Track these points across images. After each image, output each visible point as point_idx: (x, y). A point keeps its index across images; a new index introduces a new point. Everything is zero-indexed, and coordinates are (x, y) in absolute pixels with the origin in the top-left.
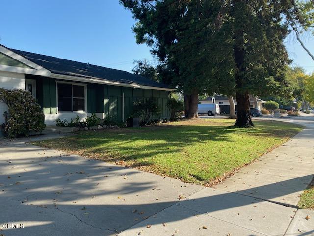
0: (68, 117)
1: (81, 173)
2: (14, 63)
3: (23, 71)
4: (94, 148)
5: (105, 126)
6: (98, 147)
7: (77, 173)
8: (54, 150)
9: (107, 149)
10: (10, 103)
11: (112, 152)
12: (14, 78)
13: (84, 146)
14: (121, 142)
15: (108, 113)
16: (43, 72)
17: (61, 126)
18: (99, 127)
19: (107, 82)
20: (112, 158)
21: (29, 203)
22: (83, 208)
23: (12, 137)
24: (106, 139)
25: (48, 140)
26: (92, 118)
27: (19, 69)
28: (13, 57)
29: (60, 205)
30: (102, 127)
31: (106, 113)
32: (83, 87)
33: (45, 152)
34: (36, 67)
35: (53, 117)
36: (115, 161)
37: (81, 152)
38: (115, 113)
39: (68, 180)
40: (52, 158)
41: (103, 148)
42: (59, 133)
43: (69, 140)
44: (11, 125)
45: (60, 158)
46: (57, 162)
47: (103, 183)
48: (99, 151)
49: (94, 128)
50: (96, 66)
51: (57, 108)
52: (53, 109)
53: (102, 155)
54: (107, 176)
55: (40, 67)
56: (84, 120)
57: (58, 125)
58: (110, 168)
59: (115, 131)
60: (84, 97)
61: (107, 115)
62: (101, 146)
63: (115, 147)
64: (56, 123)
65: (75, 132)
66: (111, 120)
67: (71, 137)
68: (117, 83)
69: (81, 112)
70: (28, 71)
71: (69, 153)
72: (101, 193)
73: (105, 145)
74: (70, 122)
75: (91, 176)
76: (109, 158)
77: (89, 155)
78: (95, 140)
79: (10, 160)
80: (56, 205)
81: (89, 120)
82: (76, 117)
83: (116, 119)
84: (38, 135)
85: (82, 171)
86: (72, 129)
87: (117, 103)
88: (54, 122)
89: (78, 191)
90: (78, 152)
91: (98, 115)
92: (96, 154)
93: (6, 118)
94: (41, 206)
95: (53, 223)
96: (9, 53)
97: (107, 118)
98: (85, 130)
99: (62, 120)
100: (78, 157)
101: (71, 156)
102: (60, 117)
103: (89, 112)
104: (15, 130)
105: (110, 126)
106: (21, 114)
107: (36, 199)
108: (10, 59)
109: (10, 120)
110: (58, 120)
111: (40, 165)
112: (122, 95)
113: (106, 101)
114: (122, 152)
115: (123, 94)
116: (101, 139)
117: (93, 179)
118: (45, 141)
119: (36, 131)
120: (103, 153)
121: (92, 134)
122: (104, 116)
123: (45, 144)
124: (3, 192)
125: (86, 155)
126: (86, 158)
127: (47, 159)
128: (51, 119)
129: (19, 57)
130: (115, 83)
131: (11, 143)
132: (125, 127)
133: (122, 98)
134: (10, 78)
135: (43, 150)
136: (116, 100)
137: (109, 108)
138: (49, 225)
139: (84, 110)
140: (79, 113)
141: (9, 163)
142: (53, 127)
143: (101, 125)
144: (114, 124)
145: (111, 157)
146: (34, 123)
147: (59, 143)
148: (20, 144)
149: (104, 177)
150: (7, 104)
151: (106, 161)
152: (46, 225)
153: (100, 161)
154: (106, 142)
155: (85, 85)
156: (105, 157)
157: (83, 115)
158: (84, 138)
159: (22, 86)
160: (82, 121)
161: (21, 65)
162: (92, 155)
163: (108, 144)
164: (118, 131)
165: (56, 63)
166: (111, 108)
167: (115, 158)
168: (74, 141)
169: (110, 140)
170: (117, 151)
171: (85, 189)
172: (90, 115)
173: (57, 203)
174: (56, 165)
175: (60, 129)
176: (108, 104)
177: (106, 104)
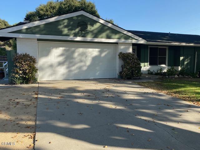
0: (155, 68)
1: (168, 105)
2: (127, 37)
3: (132, 42)
4: (175, 90)
5: (180, 76)
6: (177, 90)
7: (165, 105)
8: (149, 89)
9: (185, 92)
10: (125, 60)
11: (189, 95)
12: (127, 46)
13: (167, 88)
14: (195, 88)
15: (183, 67)
16: (142, 41)
17: (151, 74)
18: (176, 76)
19: (184, 44)
20: (190, 99)
21: (139, 117)
22: (173, 128)
23: (125, 79)
24: (183, 85)
25: (144, 82)
26: (171, 70)
27: (130, 41)
28: (127, 34)
29: (157, 123)
30: (178, 76)
31: (181, 67)
32: (165, 49)
33: (143, 89)
34: (139, 38)
35: (146, 68)
36: (192, 101)
37: (166, 91)
38: (189, 67)
39: (160, 108)
40: (148, 93)
41: (181, 91)
42: (150, 78)
43: (157, 83)
44: (125, 72)
45: (153, 94)
46: (151, 96)
47: (185, 115)
48: (179, 92)
49: (172, 76)
50: (175, 34)
51: (149, 63)
52: (146, 64)
53: (181, 95)
54: (187, 111)
55: (141, 39)
56: (165, 71)
57: (149, 73)
58: (189, 106)
59: (189, 80)
60: (166, 55)
61: (182, 68)
62: (180, 90)
63: (191, 91)
64: (147, 72)
65: (159, 78)
66: (185, 72)
67: (158, 81)
68: (192, 44)
69: (164, 66)
70: (134, 41)
71: (158, 92)
72: (184, 121)
73: (183, 89)
74: (156, 72)
75: (175, 108)
76: (187, 98)
77: (172, 95)
78: (174, 85)
79: (126, 91)
80: (154, 122)
81: (169, 71)
82: (160, 69)
83: (189, 71)
84: (138, 79)
85: (168, 104)
86: (158, 77)
87: (191, 59)
88: (146, 71)
89: (168, 116)
90: (164, 92)
91: (175, 68)
92: (177, 95)
93: (123, 68)
94: (146, 120)
95: (155, 133)
96: (125, 32)
97: (182, 70)
98: (166, 78)
99: (151, 70)
100: (165, 95)
101: (160, 93)
102: (150, 68)
103: (168, 66)
104: (126, 75)
105: (185, 76)
106: (130, 66)
107: (142, 116)
108: (125, 35)
109: (125, 69)
110: (149, 70)
111: (142, 96)
112: (195, 54)
113: (181, 58)
114: (197, 95)
115: (196, 52)
116: (179, 85)
117: (177, 111)
118: (143, 82)
119: (137, 77)
120: (182, 94)
121: (172, 81)
122: (180, 68)
123: (143, 84)
124: (125, 108)
125: (170, 94)
126: (170, 96)
127: (145, 93)
128: (144, 69)
129: (130, 34)
130: (190, 44)
131: (125, 82)
132: (197, 77)
133: (195, 56)
134: (125, 46)
135: (142, 88)
136: (190, 57)
137: (184, 63)
138: (152, 132)
139: (165, 64)
140: (162, 67)
141: (125, 93)
142: (146, 75)
143: (177, 75)
144: (188, 75)
145: (188, 98)
146: (137, 71)
147: (150, 84)
148: (129, 83)
149: (185, 111)
150: (123, 60)
151: (185, 100)
152: (150, 132)
153: (180, 99)
154: (184, 87)
155: (167, 48)
156: (184, 97)
157: (165, 68)
158: (167, 83)
159: (130, 50)
160: (164, 72)
161: (131, 38)
162: (174, 95)
163: (185, 89)
164: (191, 80)
165: (148, 35)
166: (186, 63)
167: (192, 99)
168: (160, 84)
169: (186, 86)
170: (193, 94)
171: (172, 117)
172: (170, 68)
173: (155, 121)
174: (151, 98)
175: (150, 76)
176: (183, 60)
177: (182, 60)
